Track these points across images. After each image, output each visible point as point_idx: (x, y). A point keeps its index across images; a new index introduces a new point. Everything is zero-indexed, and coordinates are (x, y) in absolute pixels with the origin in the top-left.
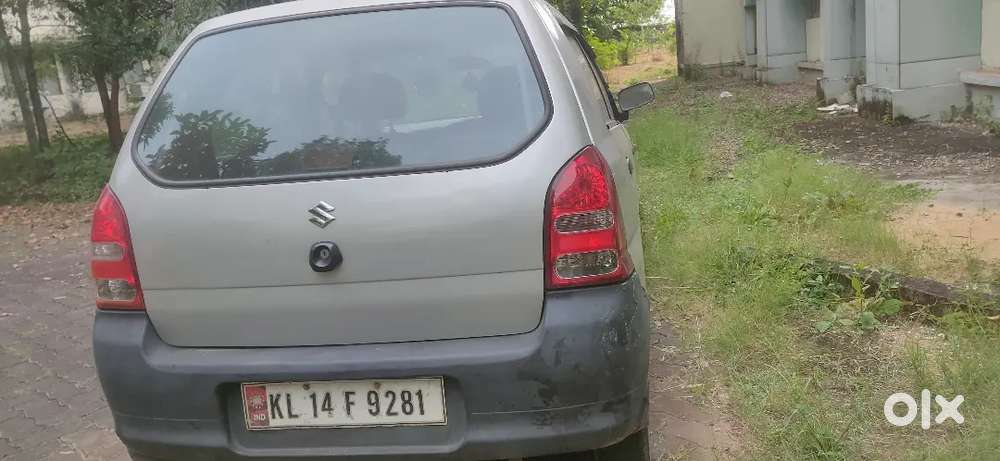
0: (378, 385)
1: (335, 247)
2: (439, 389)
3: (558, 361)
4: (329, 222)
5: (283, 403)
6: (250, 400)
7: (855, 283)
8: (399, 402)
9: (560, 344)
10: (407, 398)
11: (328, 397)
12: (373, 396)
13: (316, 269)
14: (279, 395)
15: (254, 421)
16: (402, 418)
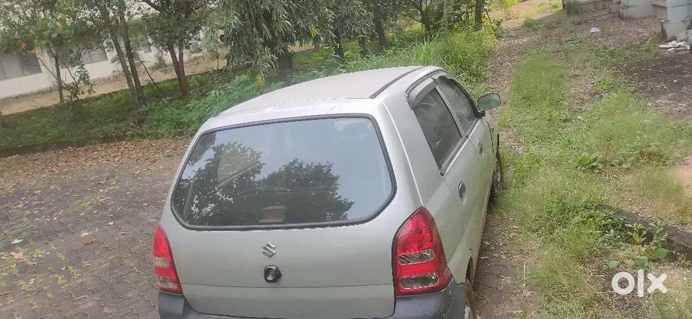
1: (277, 269)
4: (274, 254)
7: (635, 237)
13: (267, 281)
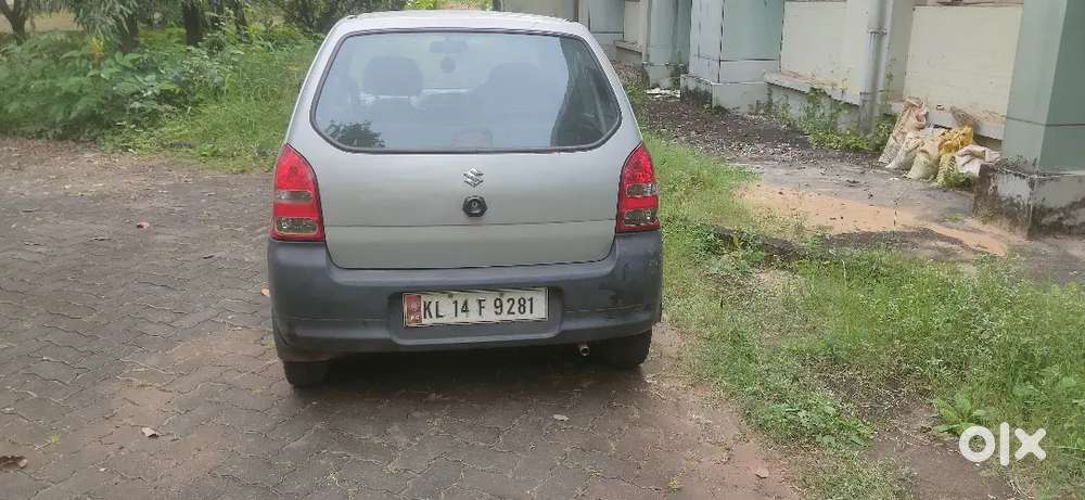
0: (502, 295)
2: (544, 295)
3: (624, 278)
4: (479, 183)
5: (433, 308)
6: (409, 306)
7: (736, 240)
8: (516, 305)
9: (626, 266)
10: (522, 303)
11: (466, 303)
12: (498, 302)
14: (430, 302)
15: (411, 320)
16: (518, 316)
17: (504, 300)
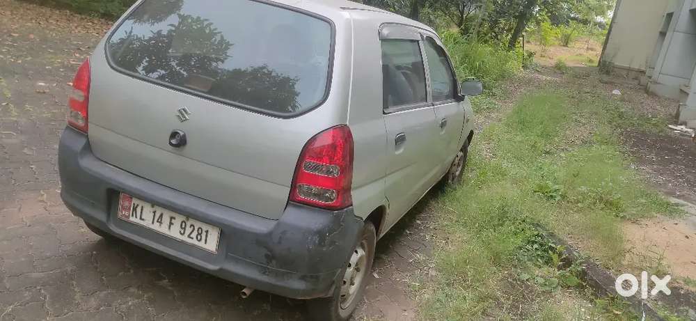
0: (187, 220)
1: (184, 136)
2: (217, 233)
3: (280, 243)
4: (186, 120)
5: (139, 210)
6: (123, 202)
8: (195, 233)
9: (284, 232)
10: (200, 232)
11: (161, 216)
12: (184, 224)
13: (171, 144)
14: (138, 205)
15: (122, 214)
16: (195, 242)
17: (188, 224)
